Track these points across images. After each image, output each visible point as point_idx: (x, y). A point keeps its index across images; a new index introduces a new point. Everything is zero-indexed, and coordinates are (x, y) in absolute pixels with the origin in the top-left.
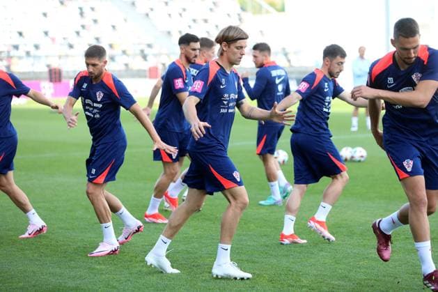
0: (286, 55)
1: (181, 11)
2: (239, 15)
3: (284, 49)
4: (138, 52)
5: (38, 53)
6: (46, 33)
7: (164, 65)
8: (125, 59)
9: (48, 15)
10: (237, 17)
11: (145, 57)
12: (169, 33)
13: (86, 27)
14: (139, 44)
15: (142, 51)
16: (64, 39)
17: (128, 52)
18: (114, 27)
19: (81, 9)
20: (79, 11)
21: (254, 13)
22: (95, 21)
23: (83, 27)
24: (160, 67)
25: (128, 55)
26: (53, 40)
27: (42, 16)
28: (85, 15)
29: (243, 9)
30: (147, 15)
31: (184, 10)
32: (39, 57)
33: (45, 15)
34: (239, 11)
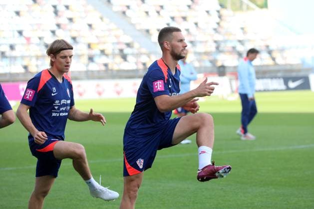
0: (270, 52)
1: (159, 9)
2: (218, 12)
3: (267, 47)
4: (117, 52)
5: (14, 53)
6: (20, 33)
7: (144, 64)
8: (104, 60)
9: (21, 13)
10: (216, 14)
11: (124, 57)
12: (148, 31)
13: (62, 26)
14: (118, 43)
15: (121, 51)
16: (40, 38)
17: (106, 52)
18: (90, 26)
19: (55, 7)
20: (52, 9)
21: (234, 10)
22: (71, 20)
23: (58, 26)
24: (141, 67)
25: (107, 55)
26: (28, 39)
27: (15, 14)
28: (59, 13)
29: (222, 6)
30: (124, 13)
31: (162, 7)
32: (15, 58)
33: (18, 13)
34: (219, 8)
